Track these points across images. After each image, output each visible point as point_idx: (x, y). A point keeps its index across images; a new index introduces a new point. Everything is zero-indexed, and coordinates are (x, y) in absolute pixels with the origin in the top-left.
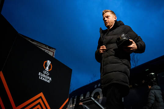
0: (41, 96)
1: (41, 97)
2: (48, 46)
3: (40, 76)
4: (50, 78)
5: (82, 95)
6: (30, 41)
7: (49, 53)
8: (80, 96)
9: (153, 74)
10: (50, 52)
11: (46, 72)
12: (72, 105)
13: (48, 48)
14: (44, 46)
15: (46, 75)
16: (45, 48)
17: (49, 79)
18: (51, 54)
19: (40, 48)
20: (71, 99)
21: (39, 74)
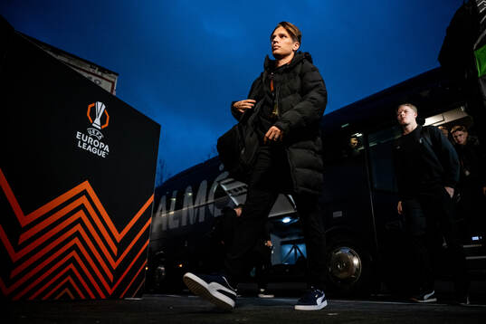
0: (85, 190)
1: (85, 193)
2: (97, 66)
3: (81, 140)
4: (107, 146)
6: (49, 52)
7: (101, 86)
8: (184, 192)
10: (104, 81)
11: (96, 132)
12: (164, 211)
13: (99, 71)
14: (87, 68)
15: (94, 138)
16: (91, 70)
17: (102, 149)
18: (106, 86)
19: (81, 72)
20: (163, 199)
21: (78, 135)
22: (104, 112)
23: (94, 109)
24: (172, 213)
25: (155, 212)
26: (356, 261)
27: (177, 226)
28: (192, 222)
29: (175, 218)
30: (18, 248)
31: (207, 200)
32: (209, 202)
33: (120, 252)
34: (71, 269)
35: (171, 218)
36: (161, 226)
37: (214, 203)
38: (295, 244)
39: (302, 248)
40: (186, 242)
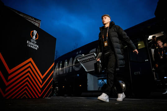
1: (30, 62)
3: (29, 44)
4: (38, 46)
6: (17, 13)
8: (64, 62)
10: (36, 23)
11: (34, 41)
12: (58, 68)
13: (34, 19)
15: (33, 43)
16: (31, 19)
17: (36, 47)
18: (37, 25)
19: (28, 20)
20: (58, 64)
21: (27, 42)
22: (36, 34)
23: (33, 33)
24: (60, 69)
25: (55, 68)
26: (124, 85)
27: (62, 73)
28: (67, 72)
29: (61, 70)
30: (8, 81)
31: (72, 64)
32: (73, 65)
33: (43, 82)
34: (26, 88)
35: (60, 71)
36: (56, 73)
37: (75, 65)
38: (103, 79)
39: (105, 81)
40: (65, 79)
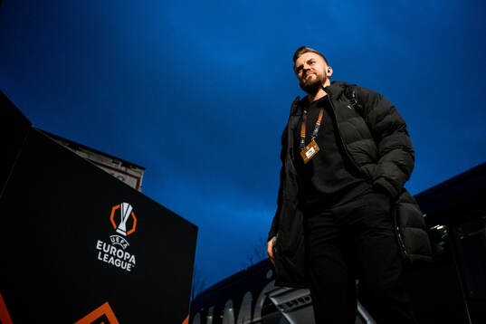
2: (121, 161)
3: (102, 251)
4: (133, 257)
5: (230, 302)
7: (125, 182)
8: (223, 307)
9: (440, 227)
10: (128, 177)
11: (120, 239)
13: (122, 165)
14: (109, 163)
15: (118, 247)
16: (114, 165)
17: (127, 260)
18: (131, 182)
19: (102, 168)
20: (198, 314)
21: (98, 245)
22: (130, 215)
23: (118, 212)
31: (252, 318)
32: (255, 320)
37: (261, 321)
